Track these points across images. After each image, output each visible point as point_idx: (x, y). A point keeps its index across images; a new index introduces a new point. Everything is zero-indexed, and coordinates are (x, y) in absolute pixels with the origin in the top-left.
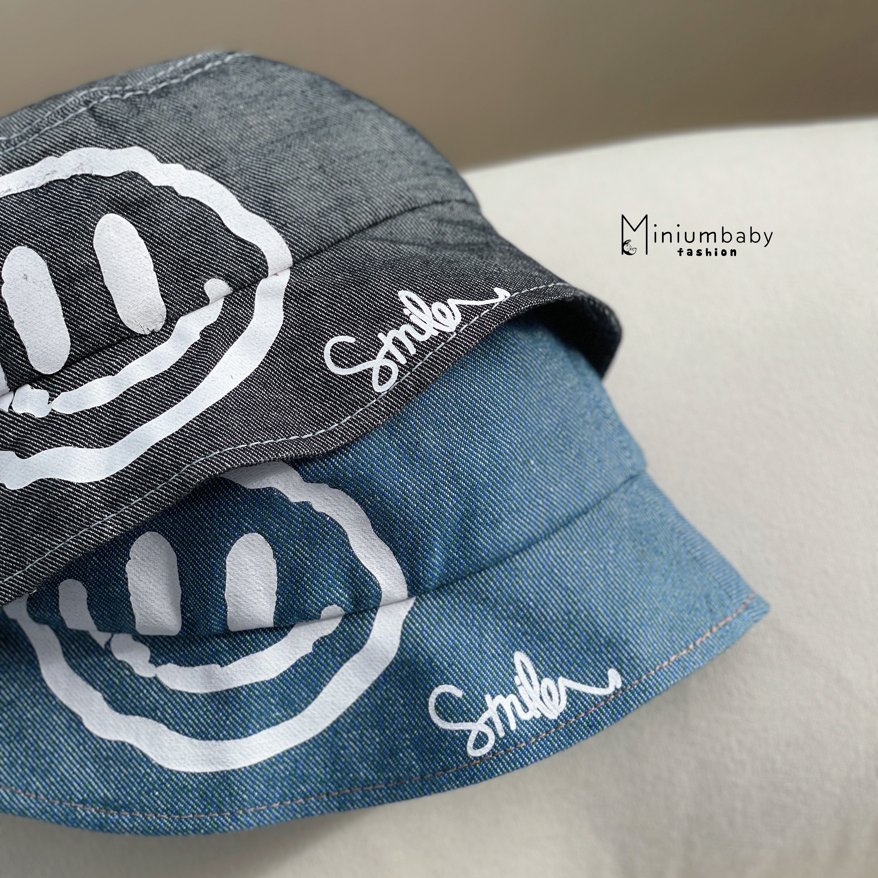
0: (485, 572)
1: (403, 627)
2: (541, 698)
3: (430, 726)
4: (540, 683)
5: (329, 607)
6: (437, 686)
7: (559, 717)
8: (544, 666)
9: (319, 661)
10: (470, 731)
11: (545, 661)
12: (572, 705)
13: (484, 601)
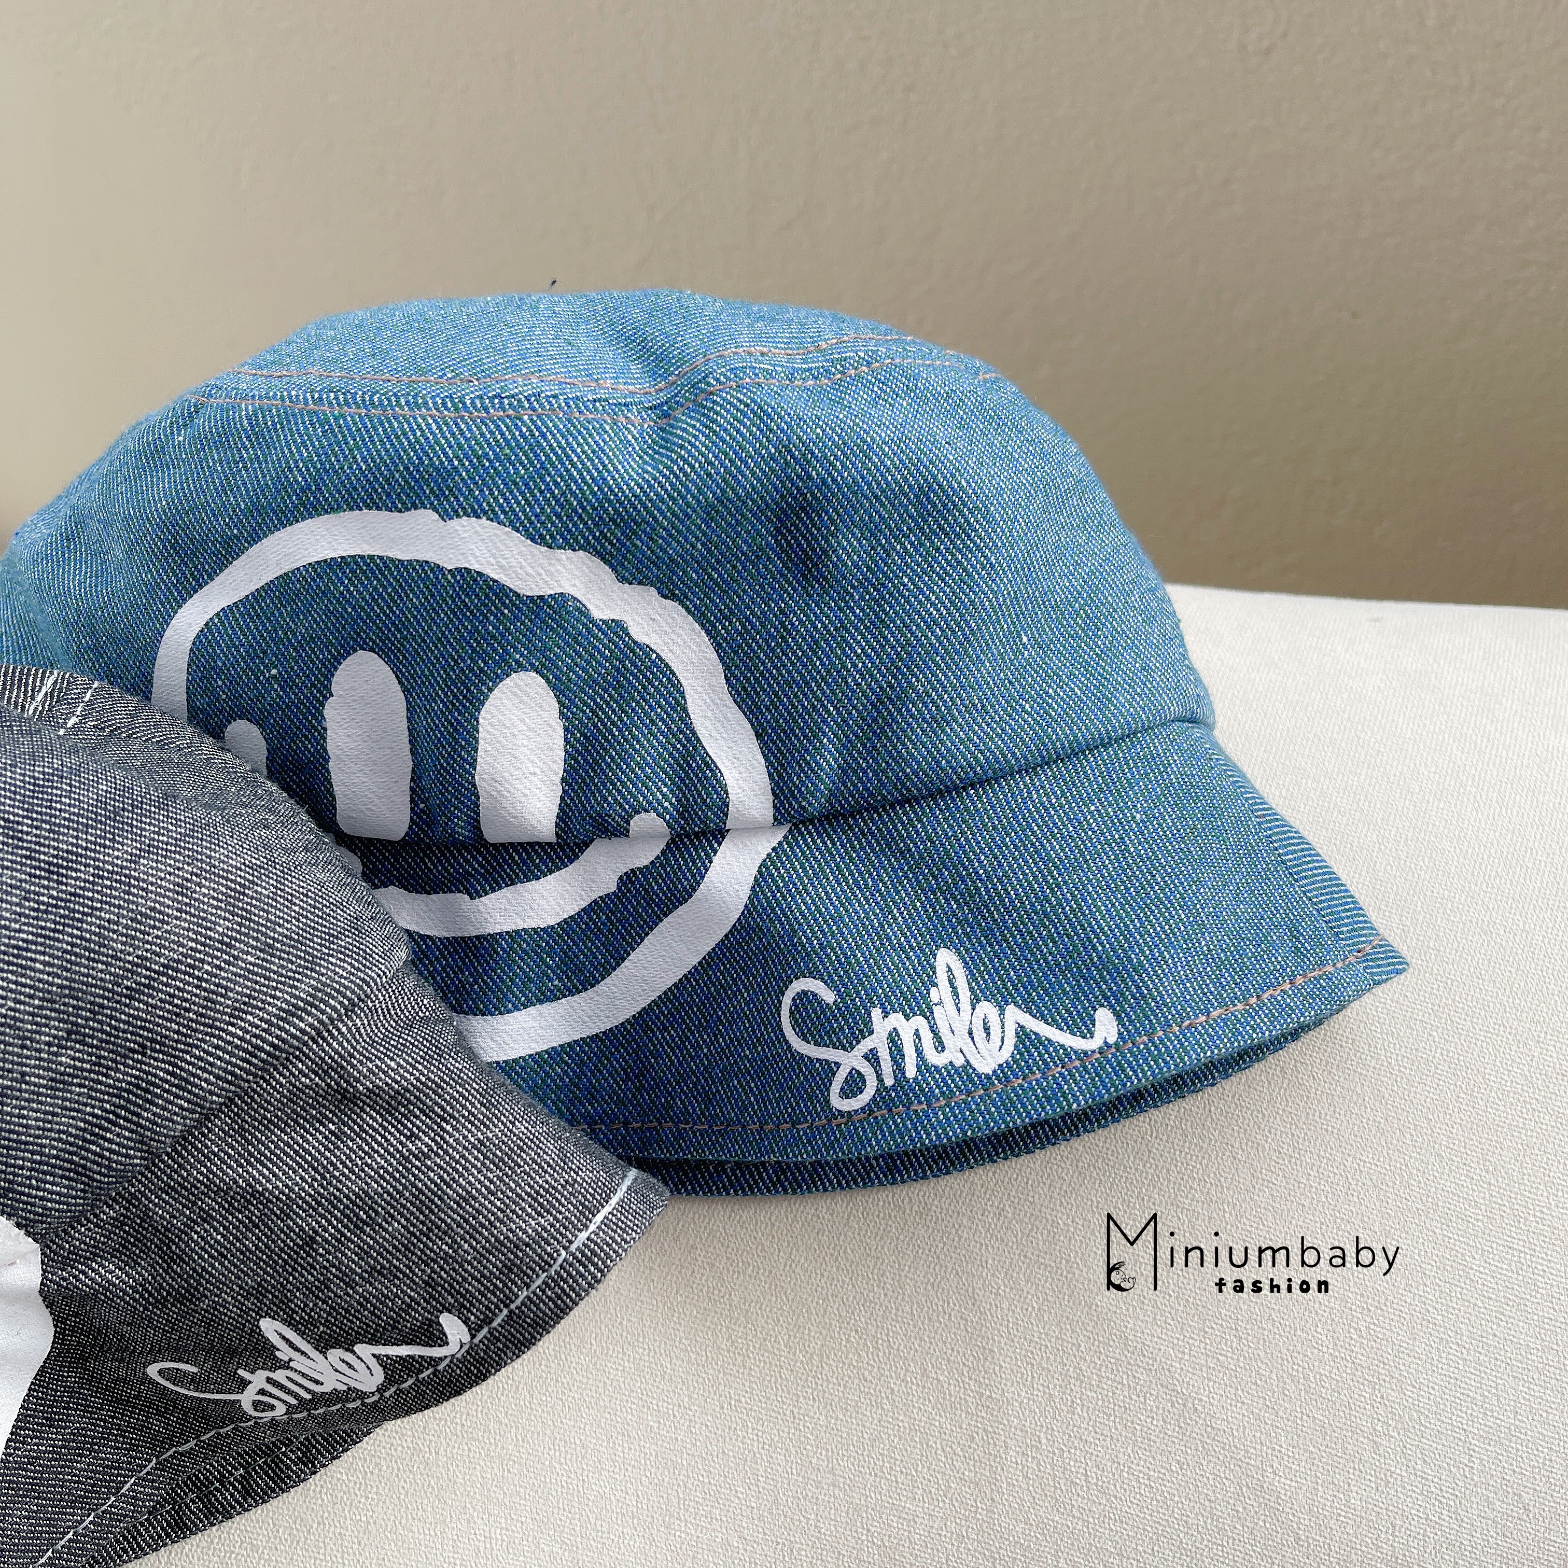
0: (911, 806)
1: (760, 872)
2: (970, 1033)
3: (779, 1045)
4: (974, 1009)
5: (643, 815)
6: (797, 978)
7: (994, 1072)
8: (985, 981)
9: (626, 908)
10: (838, 1065)
11: (989, 973)
12: (1021, 1054)
13: (902, 853)
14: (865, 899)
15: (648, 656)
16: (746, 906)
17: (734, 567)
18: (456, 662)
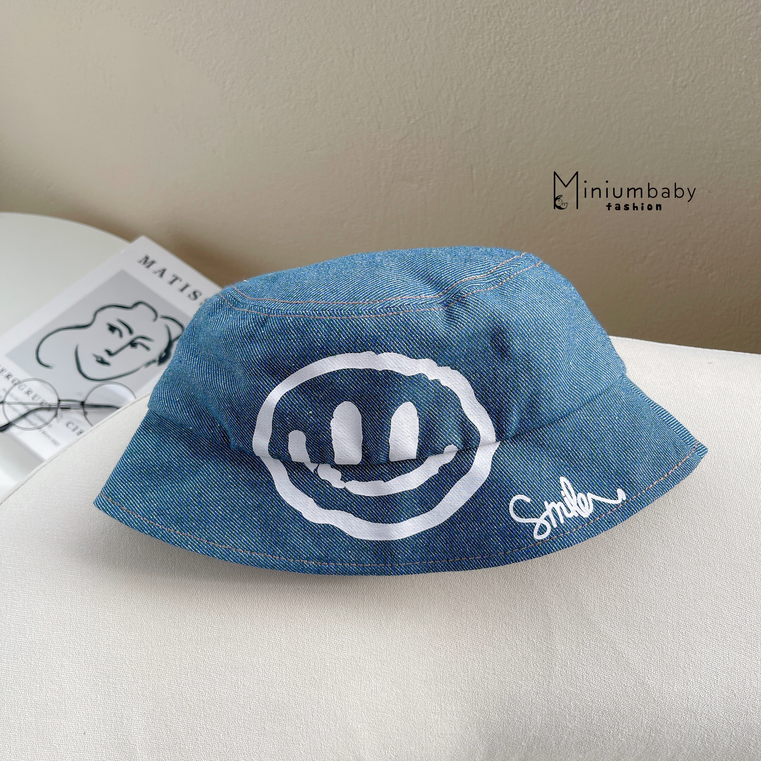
0: (542, 428)
1: (493, 460)
2: (578, 505)
3: (510, 521)
4: (577, 496)
5: (449, 446)
6: (514, 496)
7: (589, 516)
8: (578, 486)
9: (442, 479)
10: (535, 524)
11: (578, 483)
12: (597, 509)
13: (541, 446)
14: (532, 463)
15: (447, 390)
16: (490, 473)
17: (476, 356)
18: (383, 402)
